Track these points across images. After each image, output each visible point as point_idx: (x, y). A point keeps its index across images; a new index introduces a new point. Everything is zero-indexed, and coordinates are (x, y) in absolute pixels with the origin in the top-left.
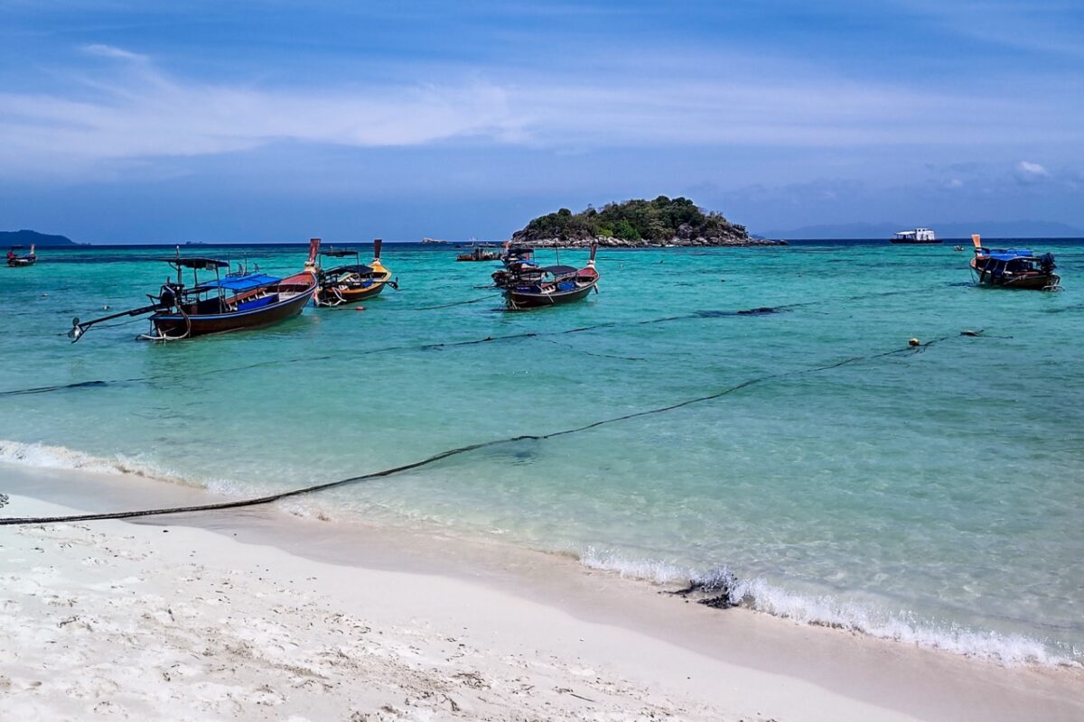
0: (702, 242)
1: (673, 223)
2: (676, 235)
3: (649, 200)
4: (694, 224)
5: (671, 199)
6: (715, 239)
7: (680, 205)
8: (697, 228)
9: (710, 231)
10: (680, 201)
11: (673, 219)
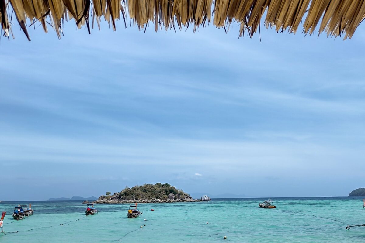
0: (179, 200)
1: (166, 193)
2: (168, 198)
3: (154, 184)
4: (175, 194)
5: (162, 184)
6: (184, 200)
7: (166, 186)
8: (176, 195)
9: (181, 196)
10: (166, 185)
11: (167, 191)
